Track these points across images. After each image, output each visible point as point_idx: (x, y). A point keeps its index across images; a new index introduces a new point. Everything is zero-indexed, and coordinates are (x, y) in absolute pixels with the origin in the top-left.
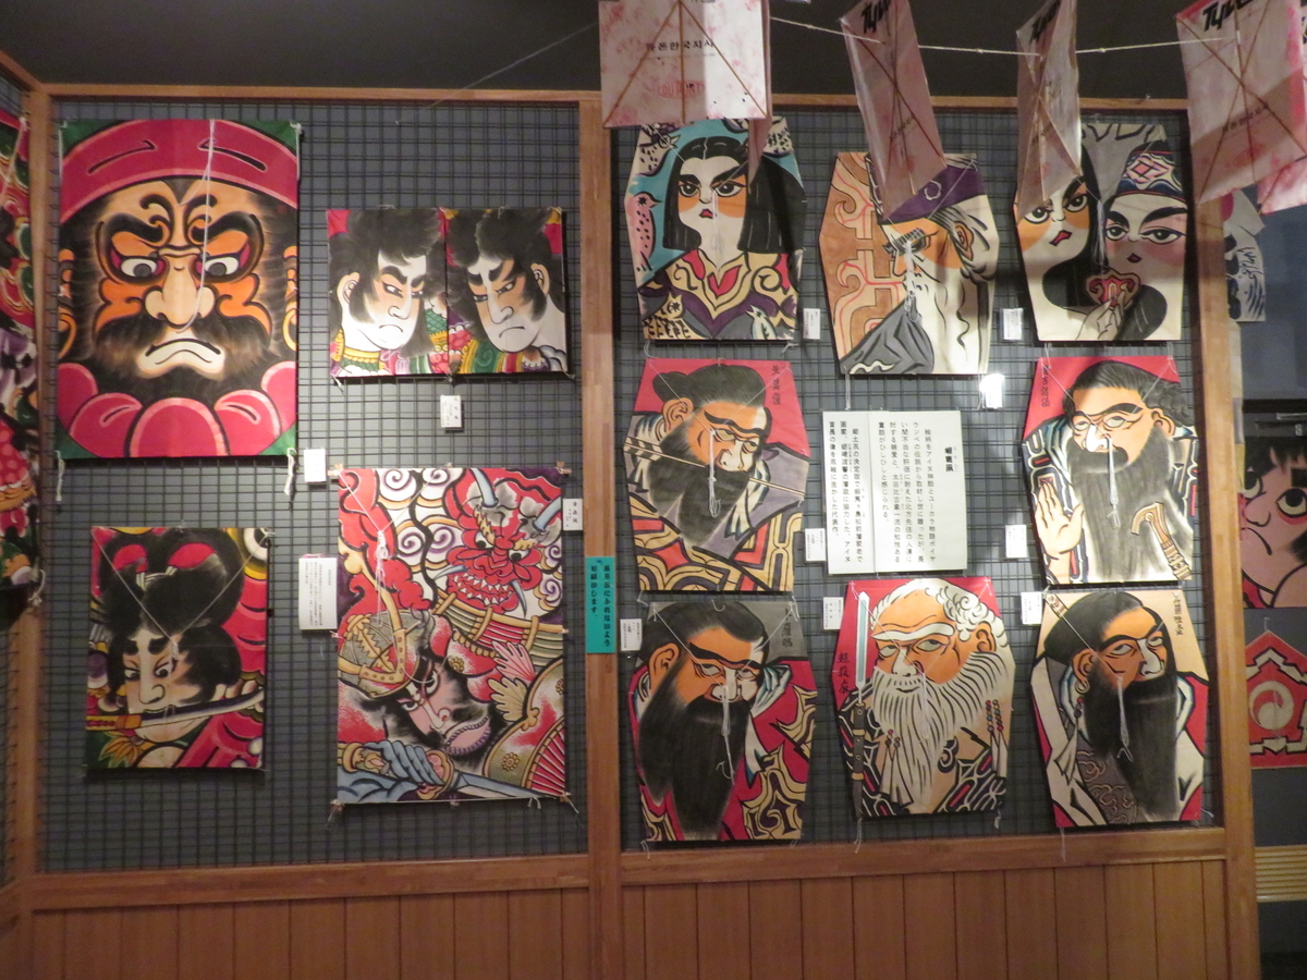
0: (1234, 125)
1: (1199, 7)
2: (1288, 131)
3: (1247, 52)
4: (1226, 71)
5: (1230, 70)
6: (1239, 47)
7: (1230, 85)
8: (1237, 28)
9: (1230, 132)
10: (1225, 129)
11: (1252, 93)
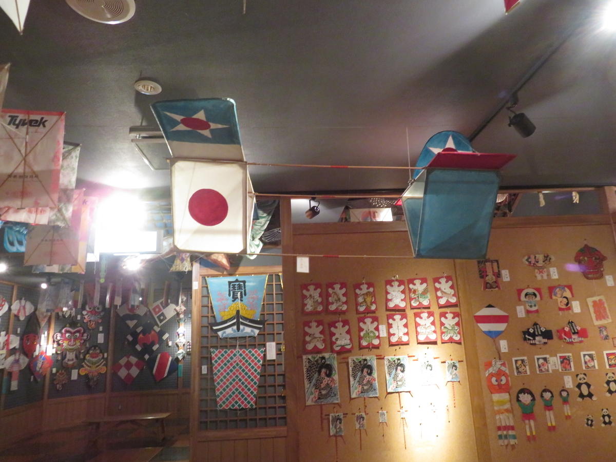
0: (15, 176)
1: (8, 112)
2: (48, 193)
3: (31, 148)
4: (17, 150)
5: (20, 151)
6: (26, 143)
7: (17, 158)
8: (27, 133)
9: (12, 178)
10: (10, 176)
11: (30, 167)
